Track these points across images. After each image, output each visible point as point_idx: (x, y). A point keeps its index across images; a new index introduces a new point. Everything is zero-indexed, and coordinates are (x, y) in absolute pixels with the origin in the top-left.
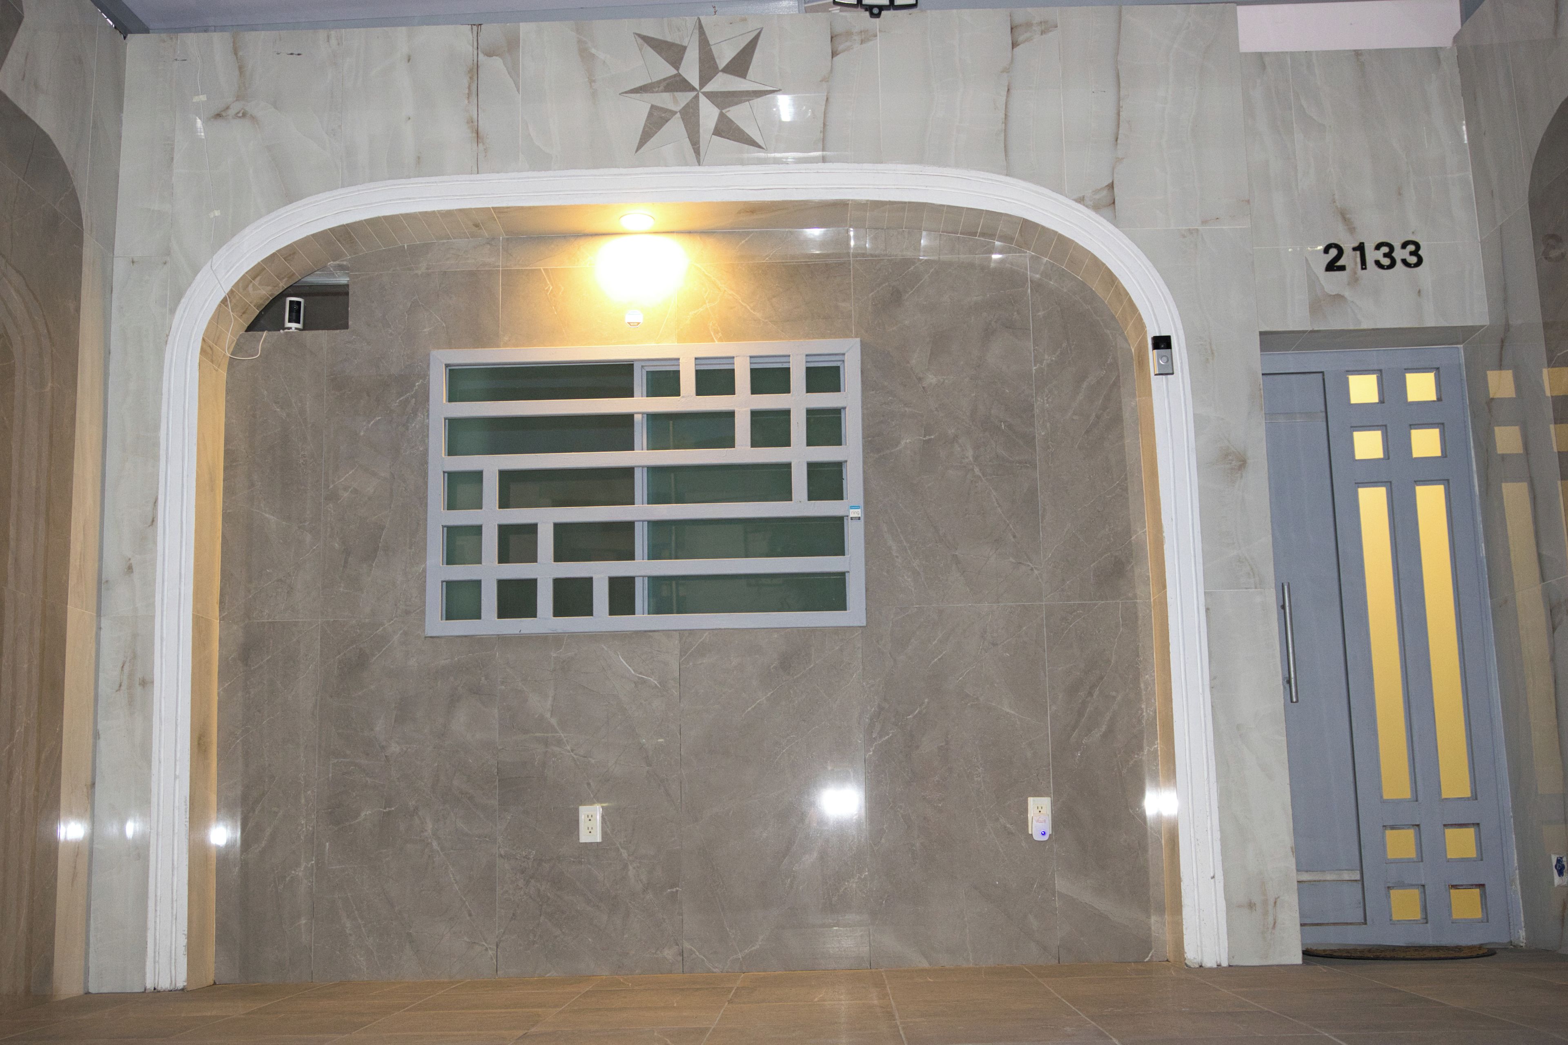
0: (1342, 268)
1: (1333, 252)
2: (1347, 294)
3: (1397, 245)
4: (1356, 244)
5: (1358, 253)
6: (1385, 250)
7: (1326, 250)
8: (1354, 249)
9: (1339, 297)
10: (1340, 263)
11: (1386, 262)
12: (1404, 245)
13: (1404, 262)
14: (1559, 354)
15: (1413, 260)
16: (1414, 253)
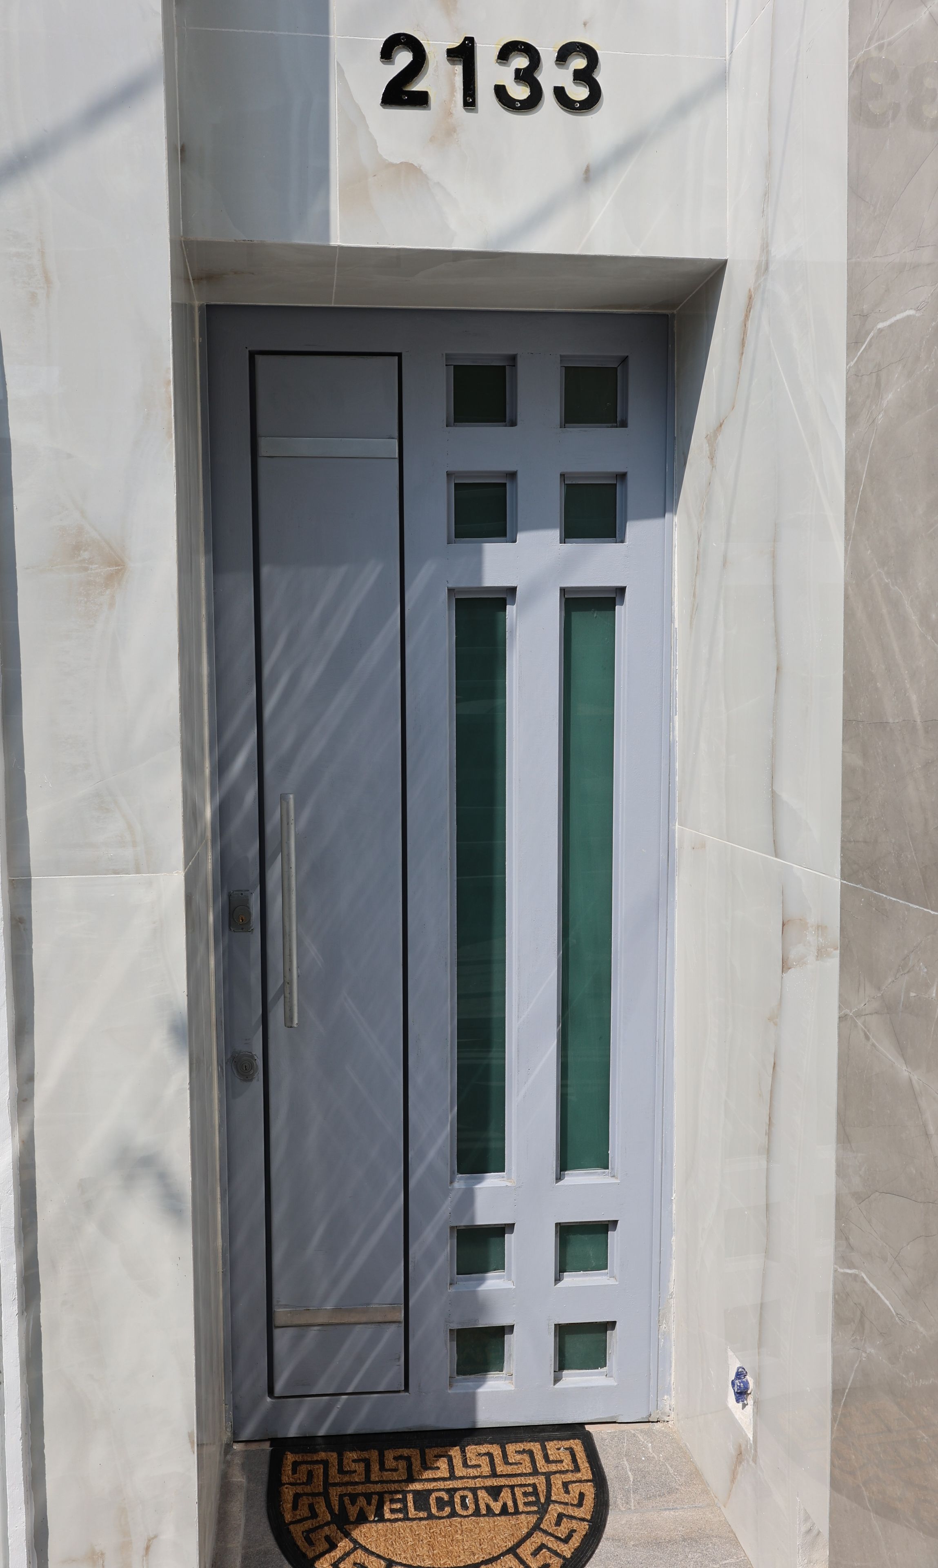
0: (421, 100)
1: (404, 58)
2: (426, 162)
3: (548, 54)
4: (456, 43)
5: (459, 69)
6: (521, 62)
7: (387, 53)
8: (452, 54)
9: (410, 169)
10: (418, 86)
11: (520, 92)
12: (564, 54)
13: (560, 93)
14: (880, 325)
15: (579, 93)
16: (582, 76)
